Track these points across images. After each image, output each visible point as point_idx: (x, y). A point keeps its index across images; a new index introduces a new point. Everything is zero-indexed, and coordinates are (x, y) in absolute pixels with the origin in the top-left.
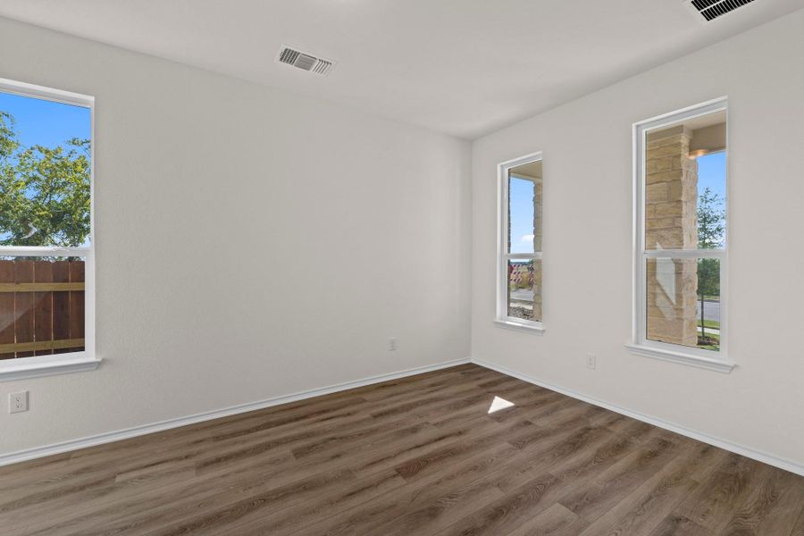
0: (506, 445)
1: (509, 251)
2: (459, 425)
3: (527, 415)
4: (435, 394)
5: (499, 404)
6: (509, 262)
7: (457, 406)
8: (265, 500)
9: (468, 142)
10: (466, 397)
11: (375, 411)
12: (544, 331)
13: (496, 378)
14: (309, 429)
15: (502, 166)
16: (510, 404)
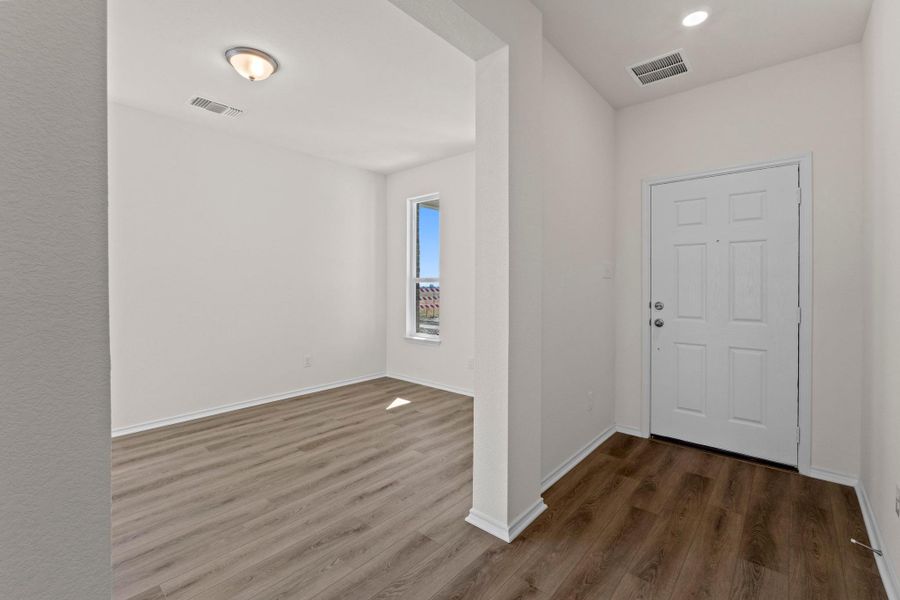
0: (393, 426)
1: (418, 276)
2: (360, 418)
3: (417, 408)
4: (344, 401)
5: (399, 402)
6: (418, 285)
7: (361, 407)
8: (182, 476)
9: (383, 177)
10: (371, 401)
11: (285, 416)
12: (440, 343)
13: (403, 386)
14: (221, 433)
15: (411, 201)
16: (408, 402)
